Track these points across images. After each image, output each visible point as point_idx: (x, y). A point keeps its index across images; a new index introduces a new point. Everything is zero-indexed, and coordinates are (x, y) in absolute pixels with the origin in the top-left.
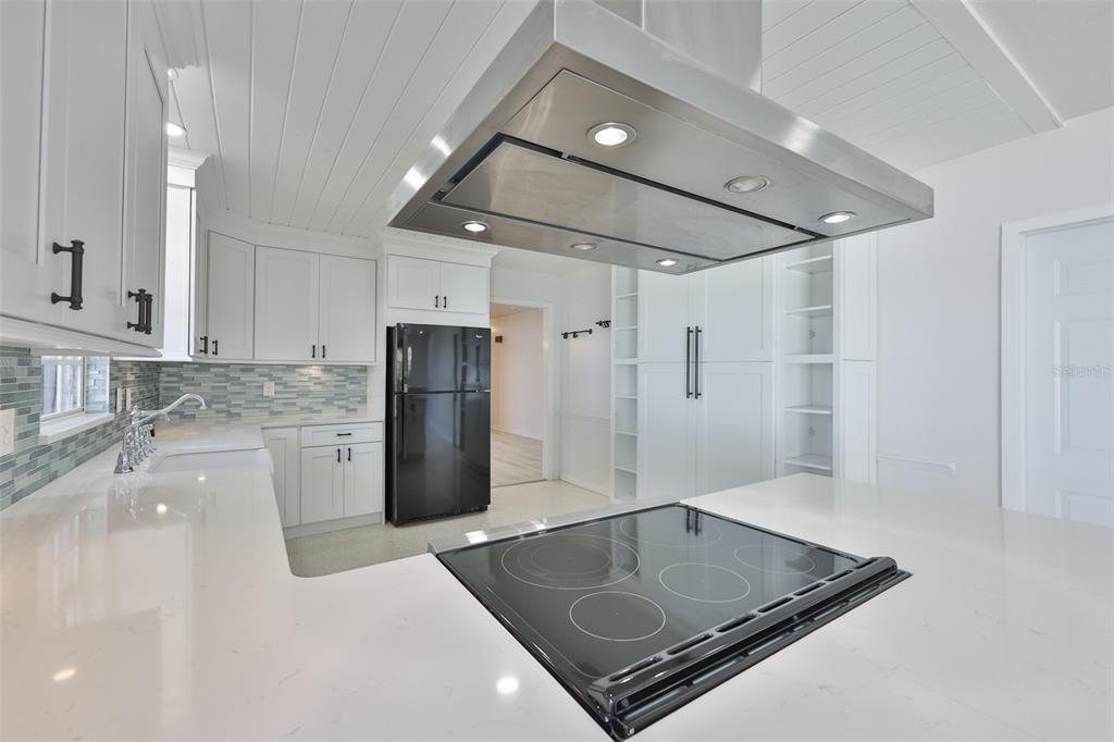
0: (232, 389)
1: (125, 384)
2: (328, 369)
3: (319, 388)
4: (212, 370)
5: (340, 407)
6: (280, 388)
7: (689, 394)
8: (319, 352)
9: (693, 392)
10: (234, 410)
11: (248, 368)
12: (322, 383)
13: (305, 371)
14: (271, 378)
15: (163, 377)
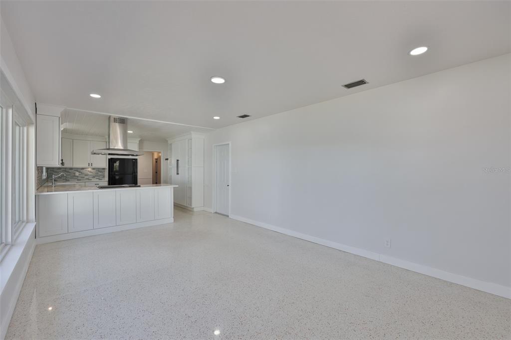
2: (93, 169)
3: (91, 174)
6: (80, 173)
8: (90, 165)
10: (68, 179)
13: (87, 169)
14: (78, 171)
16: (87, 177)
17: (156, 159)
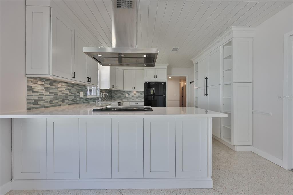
0: (122, 95)
1: (103, 93)
2: (137, 91)
3: (135, 95)
4: (119, 92)
5: (139, 99)
6: (129, 95)
7: (205, 95)
8: (134, 88)
9: (206, 95)
10: (122, 99)
11: (124, 91)
12: (136, 94)
13: (133, 92)
14: (127, 93)
15: (112, 93)
16: (133, 98)
17: (183, 87)
